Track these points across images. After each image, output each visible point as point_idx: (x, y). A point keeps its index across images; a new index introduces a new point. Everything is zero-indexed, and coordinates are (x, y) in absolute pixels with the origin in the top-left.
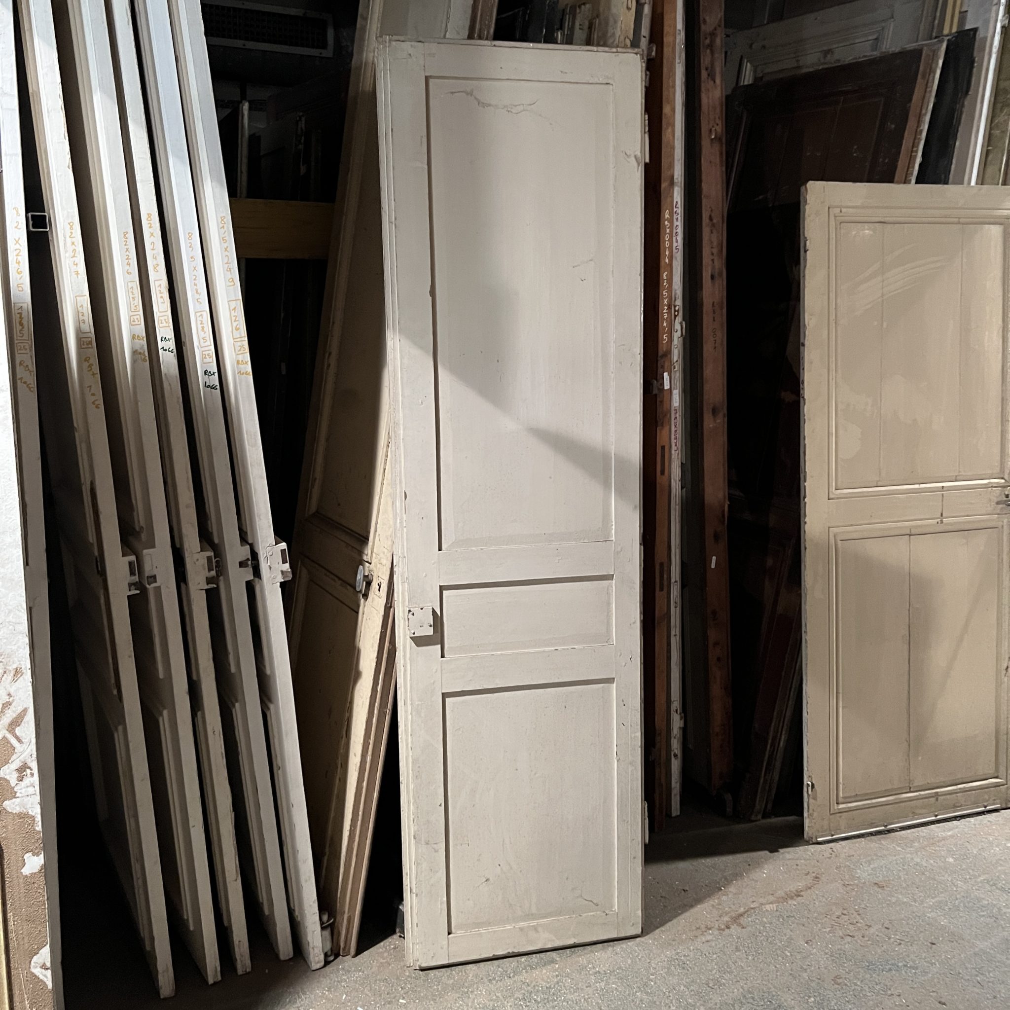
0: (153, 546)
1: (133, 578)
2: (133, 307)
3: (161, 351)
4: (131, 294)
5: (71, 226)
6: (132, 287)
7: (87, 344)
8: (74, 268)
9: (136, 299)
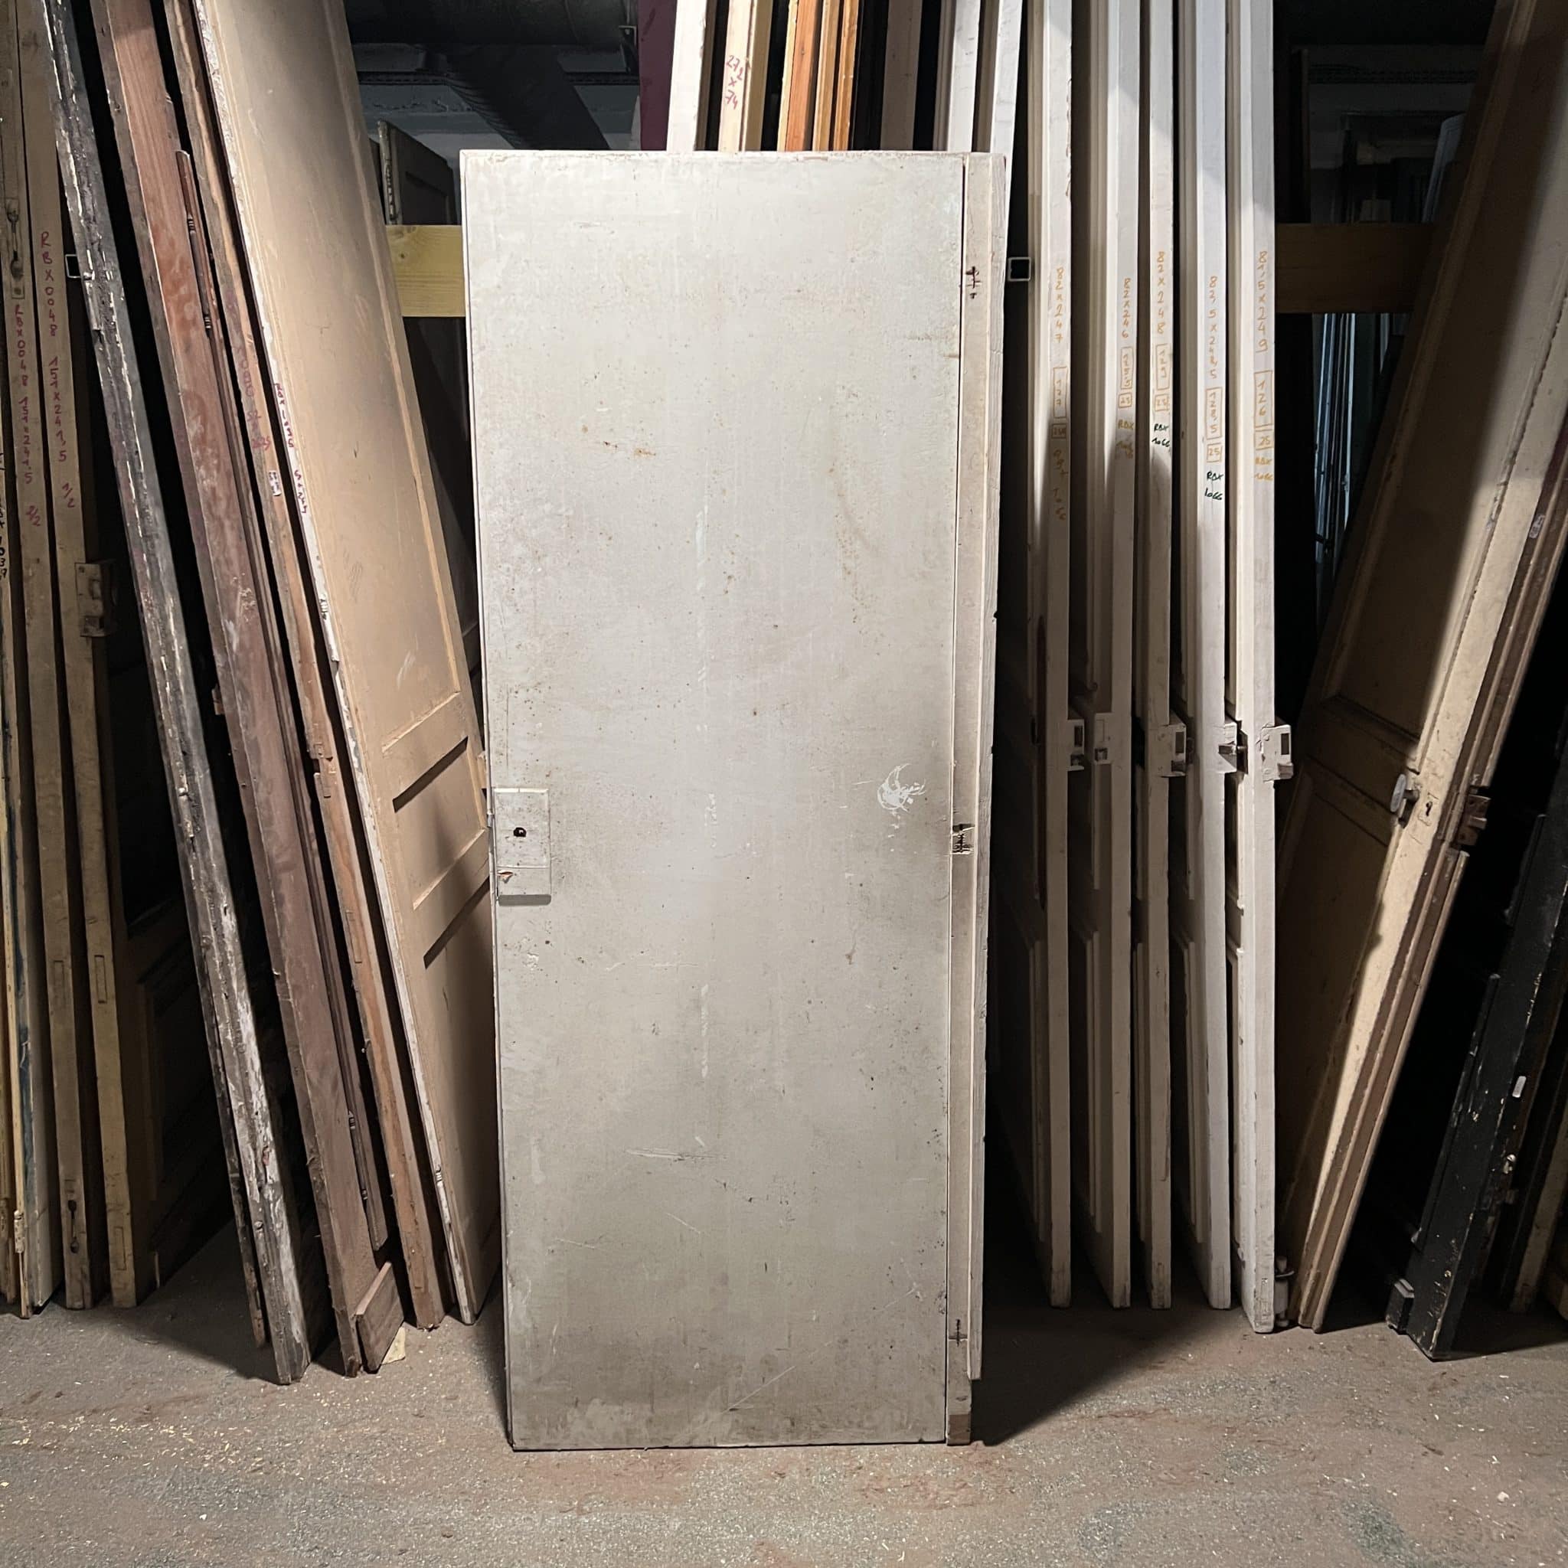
0: (1109, 710)
1: (1078, 749)
2: (1124, 381)
3: (1152, 444)
4: (1123, 364)
5: (1060, 274)
6: (1126, 355)
7: (1060, 433)
8: (1057, 331)
9: (1130, 371)
